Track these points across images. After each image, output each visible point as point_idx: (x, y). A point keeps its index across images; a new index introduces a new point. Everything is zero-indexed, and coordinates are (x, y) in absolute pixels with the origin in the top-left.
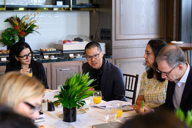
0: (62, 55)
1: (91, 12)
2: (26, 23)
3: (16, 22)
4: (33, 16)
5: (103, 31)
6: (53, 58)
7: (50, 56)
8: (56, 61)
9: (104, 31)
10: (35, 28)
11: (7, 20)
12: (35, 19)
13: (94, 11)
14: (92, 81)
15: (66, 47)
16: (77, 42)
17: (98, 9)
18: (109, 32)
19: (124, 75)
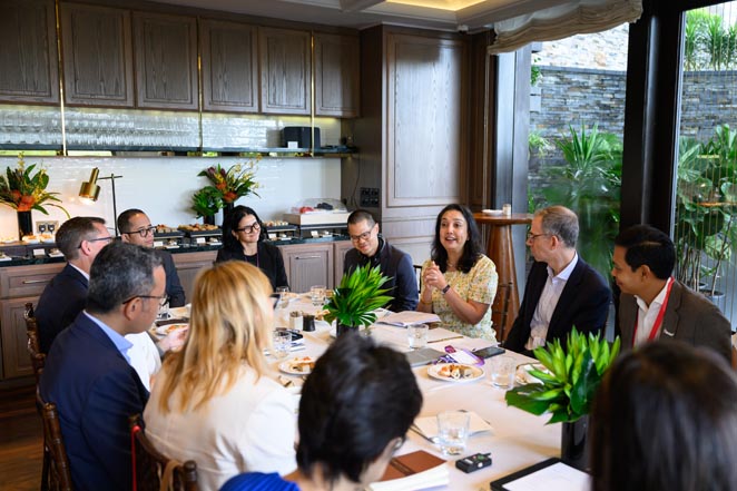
0: (299, 232)
1: (343, 160)
2: (235, 178)
3: (219, 177)
4: (247, 167)
5: (365, 192)
6: (284, 237)
7: (278, 234)
8: (290, 243)
9: (367, 193)
10: (252, 186)
11: (203, 174)
12: (252, 171)
13: (350, 159)
14: (384, 280)
15: (306, 220)
16: (324, 212)
17: (354, 155)
18: (377, 193)
19: (416, 267)
